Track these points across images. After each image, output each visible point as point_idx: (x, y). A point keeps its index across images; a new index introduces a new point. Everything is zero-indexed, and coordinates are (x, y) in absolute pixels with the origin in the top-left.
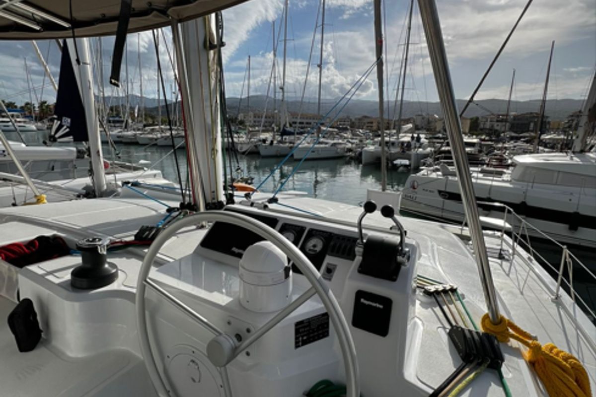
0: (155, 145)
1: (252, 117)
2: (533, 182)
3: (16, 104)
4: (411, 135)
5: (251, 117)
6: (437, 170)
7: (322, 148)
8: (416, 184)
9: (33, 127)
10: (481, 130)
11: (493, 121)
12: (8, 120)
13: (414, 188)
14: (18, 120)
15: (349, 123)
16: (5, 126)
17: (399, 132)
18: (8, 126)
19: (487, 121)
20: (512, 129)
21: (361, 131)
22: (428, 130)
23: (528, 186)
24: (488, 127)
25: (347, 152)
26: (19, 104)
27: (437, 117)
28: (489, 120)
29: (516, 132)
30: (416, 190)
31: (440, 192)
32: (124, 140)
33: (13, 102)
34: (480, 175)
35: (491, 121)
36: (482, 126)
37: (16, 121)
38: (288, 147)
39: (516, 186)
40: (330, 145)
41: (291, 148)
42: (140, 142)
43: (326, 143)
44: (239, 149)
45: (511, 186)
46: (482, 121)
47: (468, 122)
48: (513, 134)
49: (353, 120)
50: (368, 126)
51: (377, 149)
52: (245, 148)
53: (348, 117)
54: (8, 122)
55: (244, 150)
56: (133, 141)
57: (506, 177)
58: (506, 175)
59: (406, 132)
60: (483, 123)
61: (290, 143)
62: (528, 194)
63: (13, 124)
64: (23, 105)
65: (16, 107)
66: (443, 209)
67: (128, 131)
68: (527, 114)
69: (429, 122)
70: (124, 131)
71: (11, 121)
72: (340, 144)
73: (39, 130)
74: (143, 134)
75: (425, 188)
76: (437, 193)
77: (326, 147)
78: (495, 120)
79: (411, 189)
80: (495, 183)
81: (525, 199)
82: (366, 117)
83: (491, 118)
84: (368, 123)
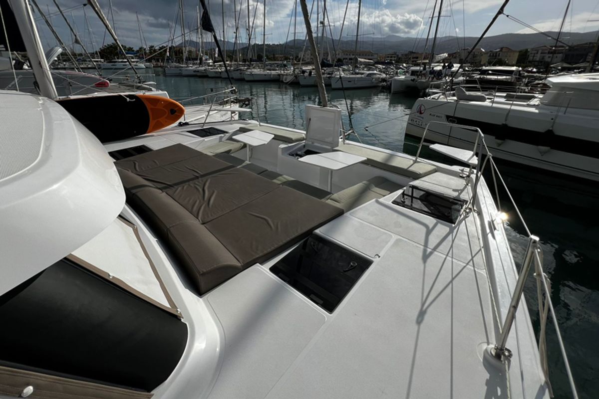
0: (220, 77)
1: (310, 55)
2: (567, 107)
3: (133, 49)
4: (442, 64)
5: (308, 55)
6: (454, 95)
7: (358, 78)
8: (423, 108)
9: (143, 66)
10: (530, 62)
11: (545, 53)
12: (126, 60)
13: (421, 113)
14: (133, 60)
15: (396, 58)
16: (124, 65)
17: (431, 61)
18: (126, 65)
19: (537, 53)
20: (565, 60)
21: (405, 65)
22: (471, 63)
23: (558, 111)
24: (538, 59)
25: (381, 82)
26: (136, 49)
27: (483, 50)
28: (540, 52)
29: (570, 63)
30: (422, 115)
31: (448, 117)
32: (198, 74)
33: (132, 47)
34: (503, 100)
35: (541, 53)
36: (531, 58)
37: (131, 61)
38: (327, 77)
39: (541, 111)
40: (365, 75)
41: (329, 77)
42: (210, 76)
43: (362, 74)
44: (284, 80)
45: (537, 111)
46: (531, 54)
47: (517, 55)
48: (565, 65)
49: (400, 56)
50: (413, 61)
51: (407, 79)
52: (289, 79)
53: (395, 53)
54: (126, 62)
55: (288, 81)
56: (205, 74)
57: (535, 102)
58: (536, 100)
59: (439, 62)
60: (533, 55)
61: (329, 74)
62: (557, 121)
63: (130, 63)
64: (138, 49)
65: (133, 51)
66: (449, 136)
67: (202, 67)
68: (587, 44)
69: (474, 56)
70: (200, 67)
71: (128, 61)
72: (375, 74)
73: (147, 68)
74: (214, 69)
75: (432, 114)
76: (444, 118)
77: (362, 77)
78: (547, 51)
79: (418, 114)
80: (514, 108)
81: (552, 127)
82: (412, 53)
83: (543, 50)
84: (413, 58)
